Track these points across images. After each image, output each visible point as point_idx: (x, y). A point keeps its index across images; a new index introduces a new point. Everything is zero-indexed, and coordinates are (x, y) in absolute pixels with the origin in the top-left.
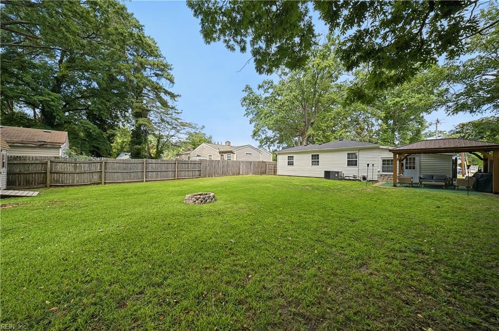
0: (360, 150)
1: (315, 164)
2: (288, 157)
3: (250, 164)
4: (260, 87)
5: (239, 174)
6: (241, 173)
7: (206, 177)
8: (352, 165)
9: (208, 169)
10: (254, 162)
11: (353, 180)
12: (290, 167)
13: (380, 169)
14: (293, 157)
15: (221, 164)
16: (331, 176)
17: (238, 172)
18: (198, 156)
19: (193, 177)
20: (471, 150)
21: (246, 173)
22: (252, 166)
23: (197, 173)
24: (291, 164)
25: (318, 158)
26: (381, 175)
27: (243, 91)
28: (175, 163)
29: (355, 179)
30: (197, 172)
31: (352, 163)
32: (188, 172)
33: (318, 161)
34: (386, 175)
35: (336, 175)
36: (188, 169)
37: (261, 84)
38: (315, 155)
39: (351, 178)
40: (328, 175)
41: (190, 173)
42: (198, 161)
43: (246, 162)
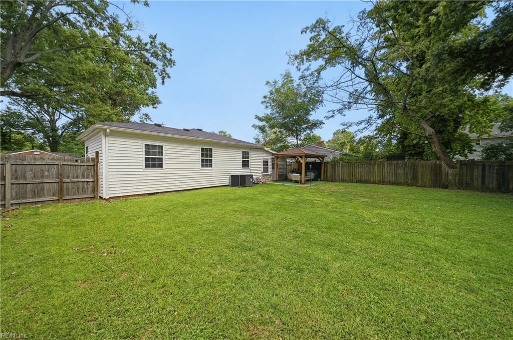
1: (207, 165)
2: (147, 146)
8: (245, 166)
13: (262, 170)
14: (160, 148)
24: (154, 162)
25: (211, 156)
26: (263, 175)
31: (245, 163)
33: (211, 161)
34: (265, 175)
38: (206, 149)
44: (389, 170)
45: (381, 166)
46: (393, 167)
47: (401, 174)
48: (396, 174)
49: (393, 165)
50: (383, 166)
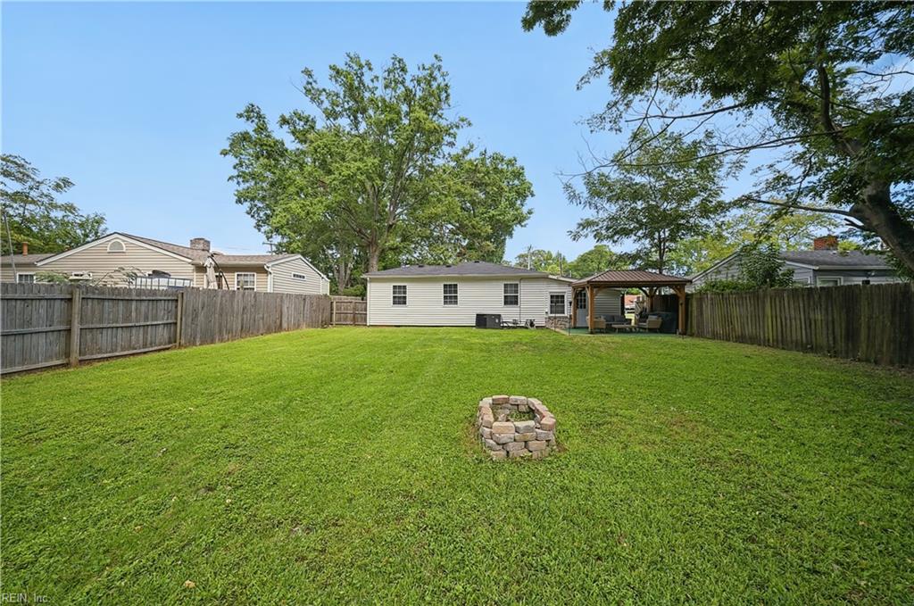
0: (522, 279)
1: (451, 303)
2: (394, 287)
3: (303, 302)
4: (284, 121)
5: (280, 328)
6: (285, 325)
7: (194, 344)
8: (511, 303)
9: (201, 318)
10: (311, 297)
11: (513, 328)
12: (400, 308)
13: (548, 310)
14: (405, 287)
15: (238, 304)
16: (488, 323)
17: (278, 321)
18: (157, 274)
19: (147, 348)
20: (639, 285)
21: (294, 324)
22: (307, 306)
23: (163, 334)
24: (400, 300)
25: (456, 292)
26: (549, 318)
27: (240, 116)
28: (70, 300)
29: (515, 326)
30: (161, 328)
31: (511, 300)
32: (126, 334)
33: (456, 297)
34: (555, 318)
35: (497, 321)
36: (127, 319)
37: (287, 117)
38: (450, 285)
39: (510, 325)
40: (482, 321)
41: (136, 337)
42: (165, 293)
43: (297, 296)
44: (793, 312)
45: (777, 300)
46: (801, 305)
47: (819, 323)
48: (809, 323)
49: (801, 299)
50: (780, 302)
